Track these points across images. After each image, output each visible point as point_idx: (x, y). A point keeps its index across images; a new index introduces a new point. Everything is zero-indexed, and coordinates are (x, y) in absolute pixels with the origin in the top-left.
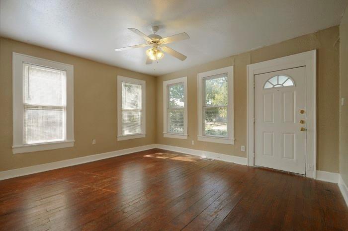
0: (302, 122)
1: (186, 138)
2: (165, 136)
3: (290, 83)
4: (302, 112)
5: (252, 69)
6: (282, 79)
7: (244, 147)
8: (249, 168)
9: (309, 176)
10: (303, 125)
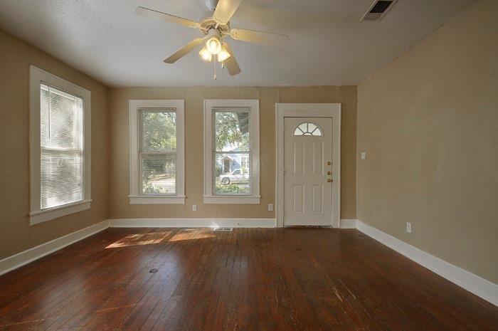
0: (329, 173)
1: (182, 202)
2: (132, 202)
3: (318, 133)
4: (329, 164)
5: (281, 109)
6: (312, 127)
7: (272, 205)
8: (277, 230)
9: (334, 227)
10: (329, 177)
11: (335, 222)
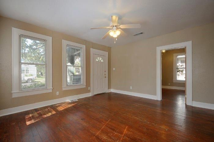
1: (51, 91)
4: (105, 71)
6: (101, 59)
7: (90, 87)
9: (106, 92)
10: (105, 76)
11: (107, 91)
